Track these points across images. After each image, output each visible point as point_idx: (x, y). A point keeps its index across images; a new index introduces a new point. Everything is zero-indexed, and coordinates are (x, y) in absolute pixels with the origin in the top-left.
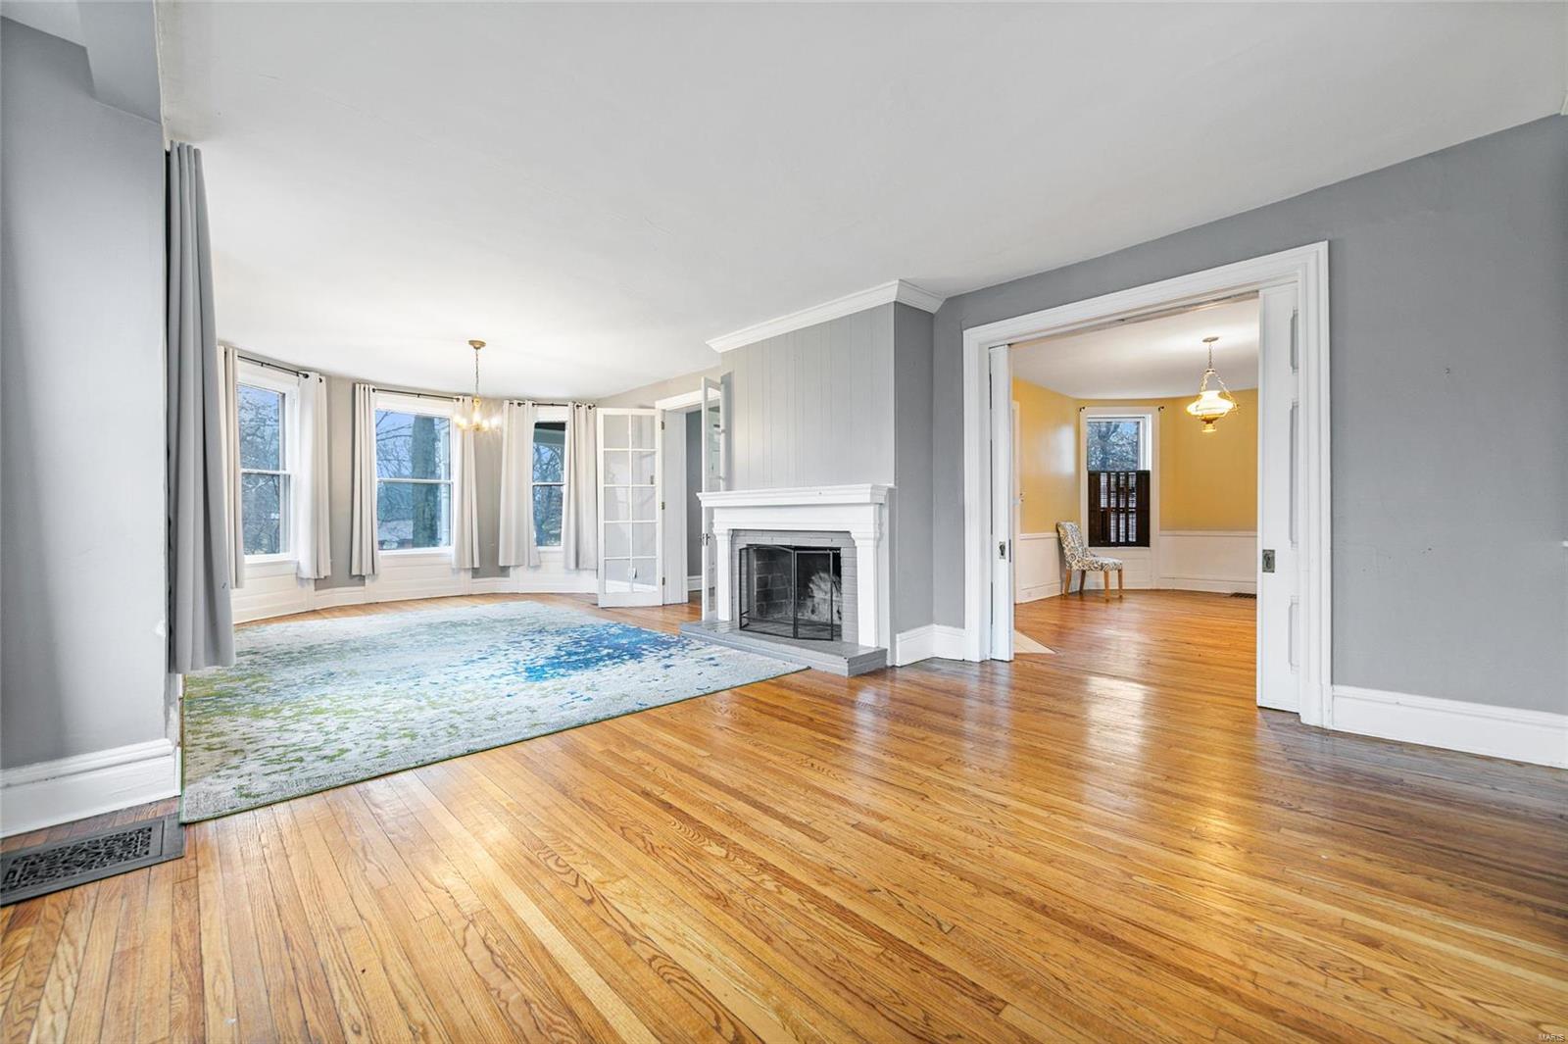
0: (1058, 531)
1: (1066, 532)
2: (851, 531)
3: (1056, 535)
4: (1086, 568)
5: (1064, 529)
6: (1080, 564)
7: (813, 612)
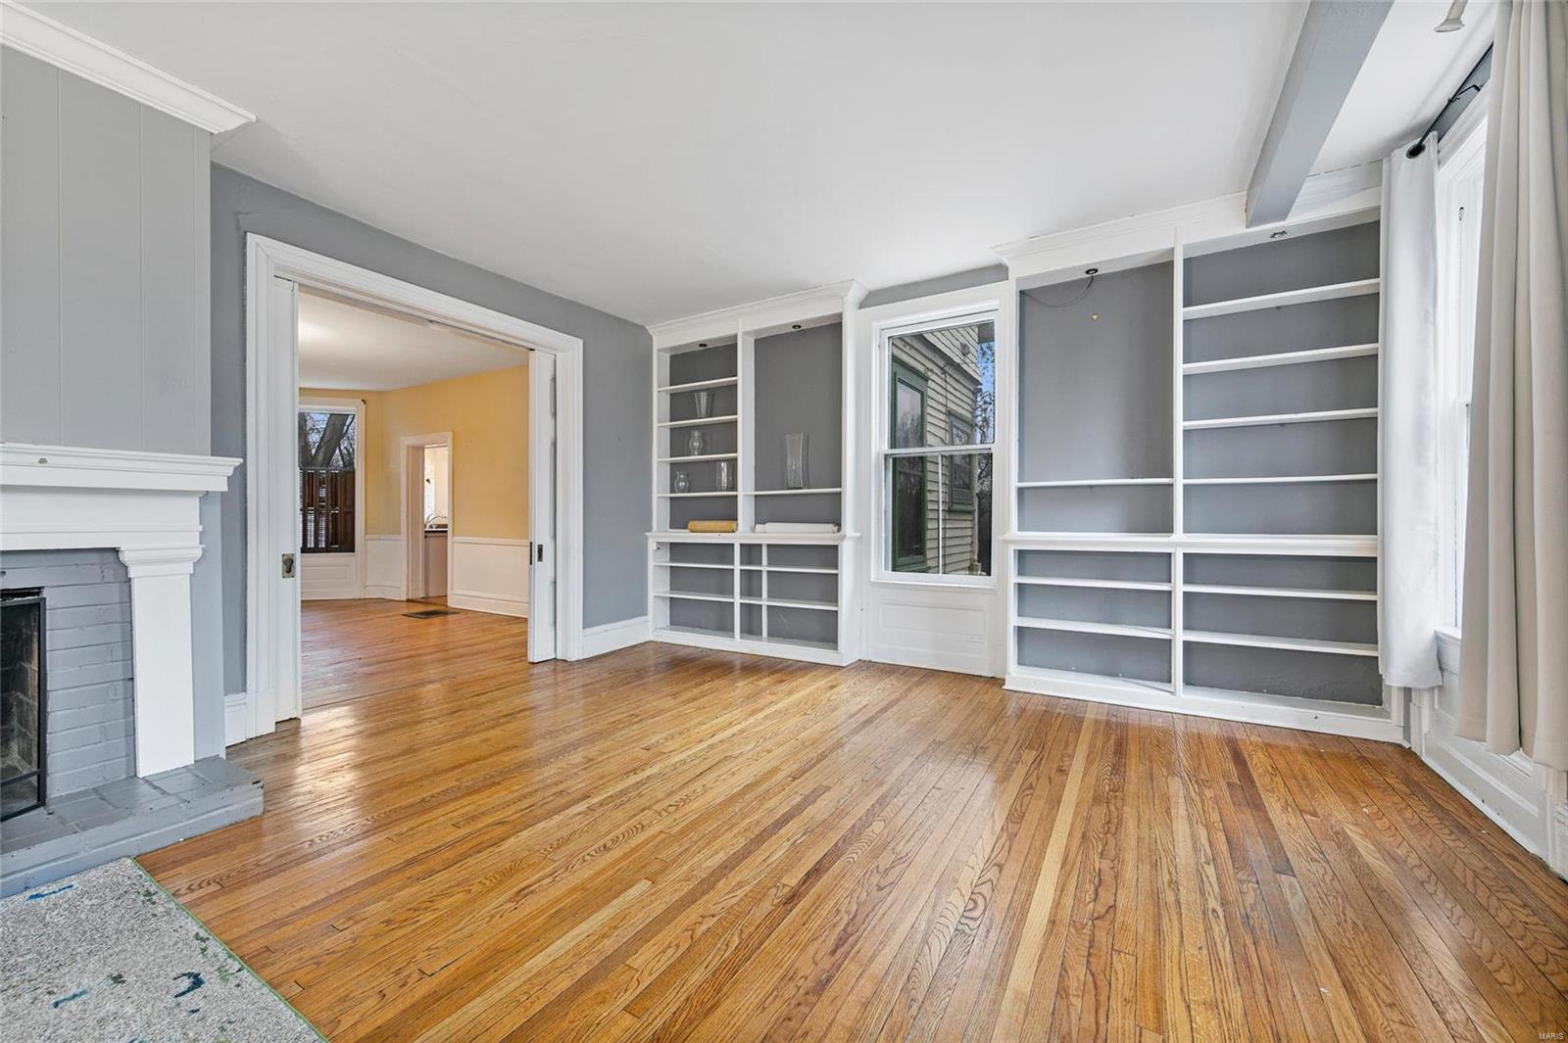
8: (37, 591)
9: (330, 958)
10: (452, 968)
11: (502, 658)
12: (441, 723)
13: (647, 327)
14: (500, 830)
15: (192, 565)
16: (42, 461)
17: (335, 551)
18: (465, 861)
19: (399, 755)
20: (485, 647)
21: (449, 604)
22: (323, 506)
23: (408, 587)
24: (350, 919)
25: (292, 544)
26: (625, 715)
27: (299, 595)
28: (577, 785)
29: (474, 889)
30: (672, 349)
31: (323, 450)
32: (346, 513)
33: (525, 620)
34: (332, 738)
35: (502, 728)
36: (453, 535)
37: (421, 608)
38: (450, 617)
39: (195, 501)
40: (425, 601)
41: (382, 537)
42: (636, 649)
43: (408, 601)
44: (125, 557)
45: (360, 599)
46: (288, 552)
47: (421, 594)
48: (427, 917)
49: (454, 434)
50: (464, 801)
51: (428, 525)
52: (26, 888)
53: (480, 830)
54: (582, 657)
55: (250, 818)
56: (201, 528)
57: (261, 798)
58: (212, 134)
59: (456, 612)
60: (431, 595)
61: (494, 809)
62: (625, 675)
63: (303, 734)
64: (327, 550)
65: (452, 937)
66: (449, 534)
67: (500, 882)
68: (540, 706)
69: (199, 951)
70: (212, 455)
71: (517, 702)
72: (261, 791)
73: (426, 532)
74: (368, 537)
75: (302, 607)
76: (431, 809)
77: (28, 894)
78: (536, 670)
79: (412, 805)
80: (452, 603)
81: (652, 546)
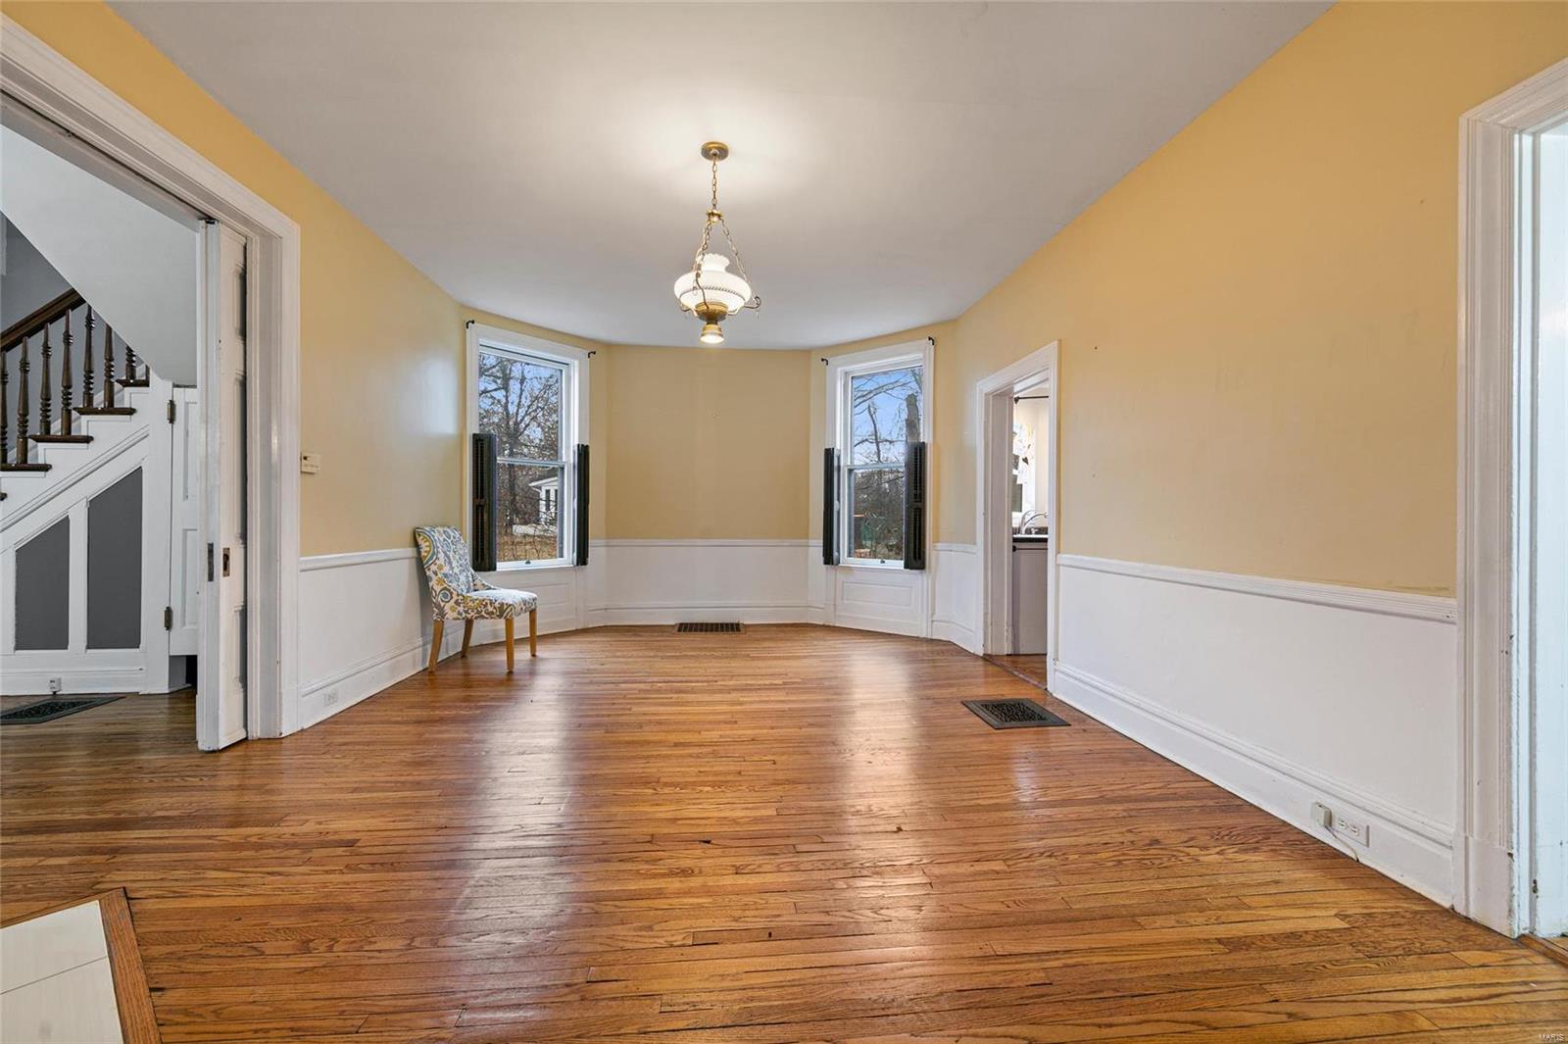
0: (417, 545)
1: (433, 545)
3: (411, 552)
4: (472, 614)
5: (428, 539)
6: (461, 609)
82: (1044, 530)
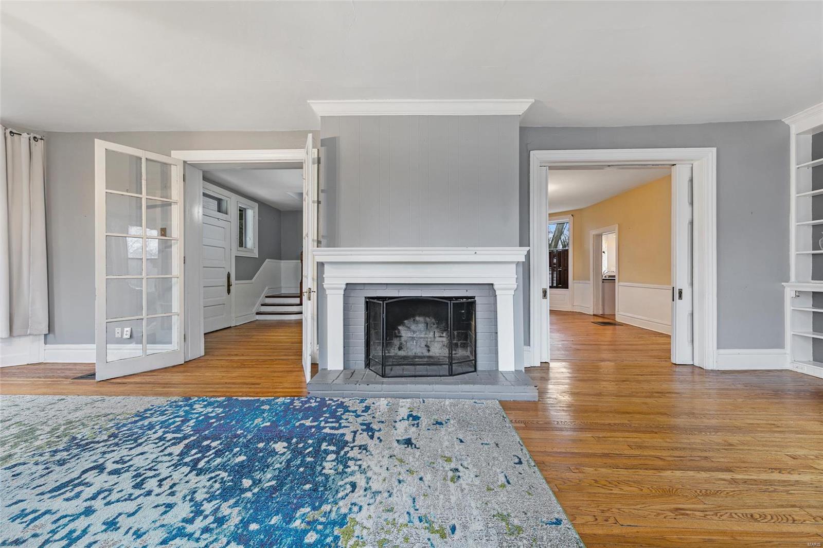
2: (495, 283)
7: (400, 348)
8: (473, 298)
9: (569, 483)
10: (635, 529)
11: (651, 356)
12: (617, 385)
13: (783, 120)
14: (660, 463)
15: (513, 291)
16: (476, 253)
17: (560, 288)
18: (637, 470)
19: (595, 395)
20: (640, 347)
21: (616, 320)
22: (555, 267)
23: (594, 308)
24: (577, 469)
25: (546, 283)
26: (765, 422)
27: (549, 307)
28: (721, 458)
29: (645, 491)
30: (814, 129)
31: (554, 241)
32: (564, 270)
33: (669, 337)
34: (563, 376)
35: (656, 399)
36: (619, 282)
37: (601, 320)
38: (617, 327)
39: (514, 266)
40: (602, 316)
41: (581, 282)
42: (771, 374)
43: (594, 315)
44: (495, 287)
45: (571, 312)
46: (545, 288)
47: (600, 313)
48: (616, 491)
49: (619, 225)
50: (635, 435)
51: (604, 276)
52: (473, 399)
53: (646, 456)
54: (715, 368)
55: (534, 401)
56: (516, 276)
57: (537, 394)
58: (520, 115)
59: (621, 324)
60: (606, 314)
61: (655, 448)
62: (762, 391)
63: (550, 370)
64: (557, 287)
65: (633, 511)
66: (616, 281)
67: (661, 496)
68: (683, 393)
69: (520, 449)
70: (520, 246)
71: (665, 386)
72: (537, 391)
73: (603, 279)
74: (574, 281)
75: (550, 313)
76: (614, 431)
77: (474, 401)
78: (678, 369)
79: (604, 424)
80: (618, 319)
81: (789, 293)
82: (614, 276)
